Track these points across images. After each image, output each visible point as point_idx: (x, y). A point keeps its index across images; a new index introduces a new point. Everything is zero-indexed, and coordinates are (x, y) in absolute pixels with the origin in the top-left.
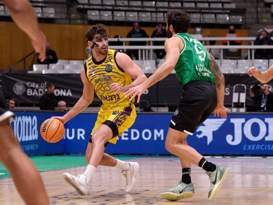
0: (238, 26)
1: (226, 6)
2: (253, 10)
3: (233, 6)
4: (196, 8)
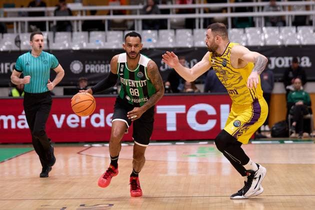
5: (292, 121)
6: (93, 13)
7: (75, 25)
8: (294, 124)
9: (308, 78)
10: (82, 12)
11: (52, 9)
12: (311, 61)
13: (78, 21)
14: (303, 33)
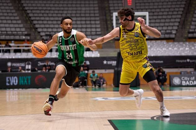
0: (28, 40)
1: (24, 33)
2: (34, 34)
3: (26, 33)
4: (17, 34)
5: (80, 82)
6: (18, 47)
7: (11, 51)
8: (81, 83)
9: (90, 68)
10: (14, 47)
11: (4, 45)
12: (90, 62)
13: (12, 49)
14: (89, 54)
